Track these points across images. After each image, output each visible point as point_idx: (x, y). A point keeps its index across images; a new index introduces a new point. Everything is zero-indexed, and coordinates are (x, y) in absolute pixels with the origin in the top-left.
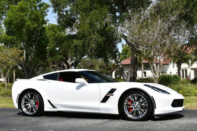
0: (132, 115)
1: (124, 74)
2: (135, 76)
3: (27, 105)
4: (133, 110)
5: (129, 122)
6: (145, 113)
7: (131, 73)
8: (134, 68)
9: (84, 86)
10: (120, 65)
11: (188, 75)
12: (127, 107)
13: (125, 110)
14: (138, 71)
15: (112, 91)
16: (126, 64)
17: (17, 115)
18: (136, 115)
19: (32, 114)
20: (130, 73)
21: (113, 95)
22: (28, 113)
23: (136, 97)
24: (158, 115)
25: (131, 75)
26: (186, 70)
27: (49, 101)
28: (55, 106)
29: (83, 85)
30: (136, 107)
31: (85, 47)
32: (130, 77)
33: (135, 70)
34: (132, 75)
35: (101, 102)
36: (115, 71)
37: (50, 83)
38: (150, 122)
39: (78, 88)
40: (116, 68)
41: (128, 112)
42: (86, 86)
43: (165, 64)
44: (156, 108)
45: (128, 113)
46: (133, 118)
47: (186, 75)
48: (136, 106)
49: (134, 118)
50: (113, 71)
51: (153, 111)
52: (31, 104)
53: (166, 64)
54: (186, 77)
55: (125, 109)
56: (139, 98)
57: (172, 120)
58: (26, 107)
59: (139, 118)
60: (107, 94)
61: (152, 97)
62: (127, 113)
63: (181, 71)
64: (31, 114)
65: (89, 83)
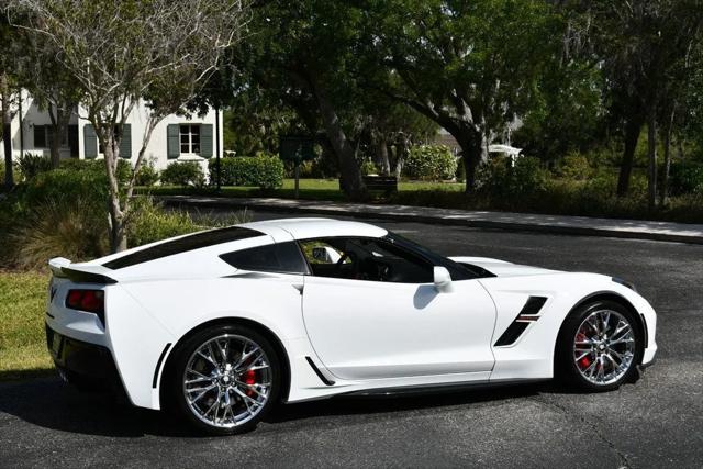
21: (536, 319)
27: (308, 359)
30: (604, 350)
35: (496, 345)
44: (647, 346)
48: (602, 347)
51: (641, 356)
60: (518, 317)
61: (642, 315)
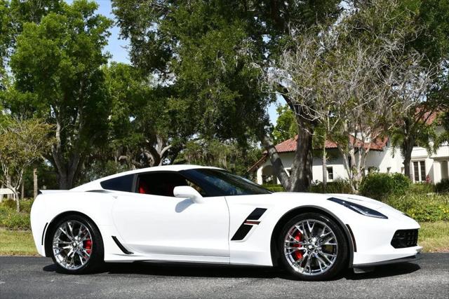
0: (303, 266)
1: (282, 174)
2: (308, 176)
3: (64, 248)
4: (304, 256)
5: (297, 283)
6: (332, 263)
7: (299, 171)
8: (305, 160)
9: (193, 203)
10: (274, 153)
11: (427, 175)
12: (291, 250)
13: (287, 257)
14: (313, 167)
15: (257, 214)
16: (288, 152)
17: (43, 272)
18: (312, 268)
19: (78, 270)
20: (296, 172)
21: (258, 223)
22: (68, 266)
23: (311, 227)
24: (361, 267)
25: (298, 175)
26: (423, 163)
27: (115, 238)
28: (129, 251)
29: (191, 201)
30: (312, 249)
31: (195, 115)
32: (296, 179)
33: (308, 163)
34: (301, 176)
35: (232, 240)
36: (261, 168)
37: (116, 198)
38: (344, 284)
39: (180, 208)
40: (266, 161)
41: (294, 261)
42: (197, 202)
43: (374, 150)
44: (356, 251)
45: (293, 263)
46: (305, 273)
47: (423, 173)
48: (310, 247)
49: (308, 274)
50: (259, 167)
51: (350, 257)
52: (75, 247)
53: (377, 150)
54: (423, 178)
55: (286, 254)
56: (318, 228)
57: (394, 277)
58: (64, 253)
59: (320, 273)
60: (245, 222)
61: (348, 225)
62: (291, 264)
63: (413, 164)
64: (76, 268)
65: (204, 196)
